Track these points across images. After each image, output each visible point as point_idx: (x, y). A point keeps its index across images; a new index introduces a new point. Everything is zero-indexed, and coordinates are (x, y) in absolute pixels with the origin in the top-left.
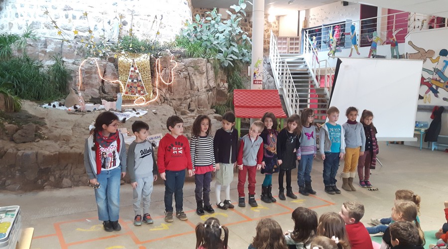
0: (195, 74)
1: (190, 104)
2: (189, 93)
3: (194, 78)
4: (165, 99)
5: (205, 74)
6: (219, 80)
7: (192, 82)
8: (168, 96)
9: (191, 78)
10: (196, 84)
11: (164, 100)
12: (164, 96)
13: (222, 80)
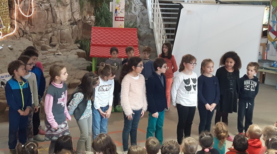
0: (58, 6)
1: (51, 38)
2: (51, 26)
3: (56, 10)
4: (25, 33)
5: (69, 6)
6: (85, 13)
7: (54, 15)
8: (27, 29)
9: (53, 10)
10: (58, 16)
11: (23, 33)
12: (23, 29)
13: (89, 13)
